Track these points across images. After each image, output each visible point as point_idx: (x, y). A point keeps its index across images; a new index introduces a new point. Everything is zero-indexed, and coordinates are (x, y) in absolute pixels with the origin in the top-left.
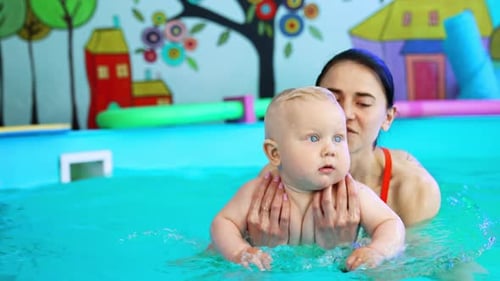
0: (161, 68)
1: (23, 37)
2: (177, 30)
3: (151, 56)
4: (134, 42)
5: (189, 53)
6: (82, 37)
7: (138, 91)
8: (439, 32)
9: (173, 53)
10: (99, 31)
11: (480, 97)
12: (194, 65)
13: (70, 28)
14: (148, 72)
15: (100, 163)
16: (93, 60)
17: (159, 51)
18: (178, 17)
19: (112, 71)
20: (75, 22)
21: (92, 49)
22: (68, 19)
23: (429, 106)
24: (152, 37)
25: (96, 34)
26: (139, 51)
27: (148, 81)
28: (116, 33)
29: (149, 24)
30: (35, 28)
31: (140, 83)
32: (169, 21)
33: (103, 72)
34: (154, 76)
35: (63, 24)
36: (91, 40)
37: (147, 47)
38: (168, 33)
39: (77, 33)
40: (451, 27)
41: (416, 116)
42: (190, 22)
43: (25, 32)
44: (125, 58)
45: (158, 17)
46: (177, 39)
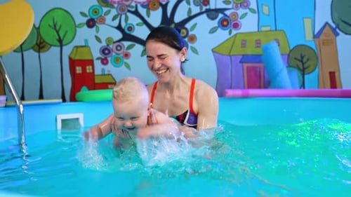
0: (110, 68)
1: (35, 50)
2: (119, 48)
3: (105, 62)
4: (96, 54)
5: (125, 60)
6: (67, 50)
7: (97, 80)
8: (259, 51)
9: (117, 60)
10: (77, 47)
11: (280, 88)
12: (128, 66)
13: (61, 46)
14: (103, 70)
15: (77, 119)
16: (73, 63)
17: (109, 59)
18: (119, 41)
19: (84, 70)
20: (64, 43)
21: (73, 57)
22: (60, 41)
23: (252, 92)
24: (105, 51)
25: (75, 49)
26: (98, 59)
27: (103, 75)
28: (87, 48)
29: (104, 44)
30: (42, 45)
31: (98, 75)
32: (115, 42)
33: (79, 70)
34: (106, 73)
35: (58, 44)
36: (72, 53)
37: (103, 57)
38: (114, 49)
39: (64, 48)
40: (265, 50)
41: (245, 96)
42: (126, 44)
43: (37, 48)
44: (91, 62)
45: (109, 40)
46: (120, 52)
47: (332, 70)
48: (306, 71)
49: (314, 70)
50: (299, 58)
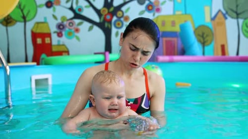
0: (64, 40)
1: (3, 25)
2: (71, 24)
3: (60, 35)
4: (53, 28)
5: (76, 34)
6: (30, 25)
7: (54, 49)
9: (70, 34)
10: (38, 23)
12: (78, 39)
13: (25, 22)
14: (59, 41)
15: (47, 79)
16: (35, 36)
17: (63, 33)
18: (72, 19)
19: (43, 41)
20: (27, 19)
21: (34, 30)
22: (24, 18)
23: (176, 58)
24: (61, 27)
25: (36, 25)
26: (55, 32)
27: (59, 45)
28: (45, 24)
29: (59, 21)
30: (9, 21)
31: (55, 46)
32: (68, 20)
33: (39, 41)
34: (61, 43)
35: (22, 20)
36: (33, 27)
37: (58, 31)
38: (68, 25)
39: (28, 24)
40: (182, 27)
42: (77, 21)
43: (5, 23)
44: (49, 35)
45: (63, 18)
46: (71, 28)
47: (222, 43)
48: (206, 44)
49: (211, 43)
50: (201, 34)
